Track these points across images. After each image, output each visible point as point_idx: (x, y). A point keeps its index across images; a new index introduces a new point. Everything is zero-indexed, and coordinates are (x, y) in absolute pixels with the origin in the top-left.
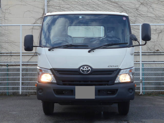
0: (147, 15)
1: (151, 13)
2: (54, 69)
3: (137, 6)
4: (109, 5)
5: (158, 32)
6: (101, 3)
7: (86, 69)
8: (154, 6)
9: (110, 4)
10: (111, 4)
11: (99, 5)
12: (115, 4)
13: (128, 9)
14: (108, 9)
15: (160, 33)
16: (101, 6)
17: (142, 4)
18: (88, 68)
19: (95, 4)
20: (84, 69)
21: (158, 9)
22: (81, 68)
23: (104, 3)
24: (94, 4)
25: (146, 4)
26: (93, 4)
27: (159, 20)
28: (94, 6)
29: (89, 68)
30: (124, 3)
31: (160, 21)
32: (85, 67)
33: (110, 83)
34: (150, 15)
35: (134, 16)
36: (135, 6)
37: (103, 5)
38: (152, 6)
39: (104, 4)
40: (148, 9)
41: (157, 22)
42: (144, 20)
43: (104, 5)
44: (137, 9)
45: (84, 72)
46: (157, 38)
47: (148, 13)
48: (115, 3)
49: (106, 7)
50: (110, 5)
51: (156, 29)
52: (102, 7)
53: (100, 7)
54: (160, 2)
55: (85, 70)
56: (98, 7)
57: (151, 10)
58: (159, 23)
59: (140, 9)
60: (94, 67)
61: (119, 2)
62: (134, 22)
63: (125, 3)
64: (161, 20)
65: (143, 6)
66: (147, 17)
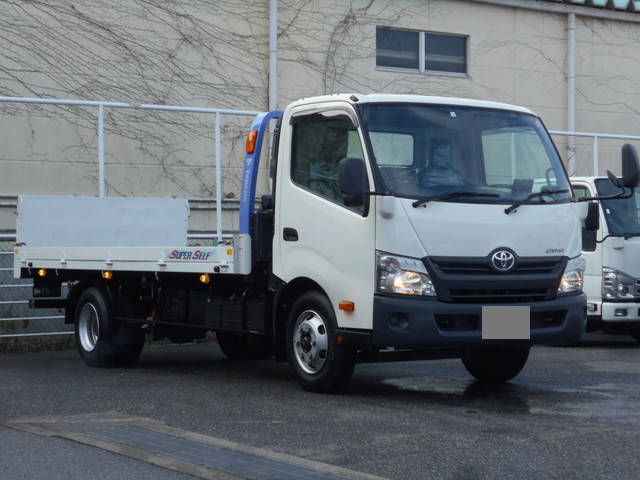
0: (200, 76)
1: (212, 71)
2: (430, 258)
3: (172, 45)
4: (82, 33)
5: (231, 135)
6: (59, 24)
7: (506, 259)
8: (221, 48)
9: (88, 31)
11: (52, 29)
12: (104, 33)
13: (144, 52)
14: (81, 47)
15: (238, 138)
16: (55, 34)
17: (185, 39)
18: (508, 255)
19: (39, 25)
20: (501, 259)
21: (231, 61)
22: (495, 256)
23: (67, 24)
24: (35, 24)
25: (199, 40)
26: (32, 26)
27: (235, 98)
28: (33, 31)
29: (511, 256)
30: (130, 31)
31: (239, 100)
32: (503, 253)
33: (548, 293)
34: (208, 78)
35: (162, 79)
36: (165, 43)
37: (62, 32)
38: (215, 48)
39: (67, 27)
40: (204, 57)
41: (230, 103)
42: (193, 94)
43: (68, 33)
44: (170, 56)
45: (501, 267)
46: (230, 156)
47: (205, 71)
48: (103, 28)
49: (73, 38)
50: (86, 34)
51: (226, 126)
52: (61, 38)
53: (54, 38)
54: (238, 39)
55: (504, 262)
56: (48, 36)
57: (213, 61)
58: (233, 106)
59: (180, 55)
60: (521, 253)
61: (117, 26)
62: (161, 99)
63: (133, 32)
64: (239, 96)
65: (189, 46)
66: (201, 83)
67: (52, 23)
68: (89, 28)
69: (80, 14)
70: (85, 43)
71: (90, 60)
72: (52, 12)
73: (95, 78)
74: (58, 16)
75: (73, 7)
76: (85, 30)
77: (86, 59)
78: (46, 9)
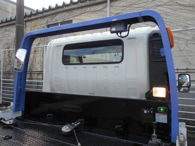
4: (181, 11)
6: (171, 10)
10: (184, 9)
11: (168, 13)
14: (180, 16)
16: (169, 14)
19: (163, 13)
37: (172, 13)
39: (174, 10)
43: (175, 12)
48: (190, 6)
49: (177, 14)
52: (172, 15)
67: (168, 11)
68: (184, 8)
69: (180, 4)
70: (182, 14)
71: (184, 20)
72: (168, 7)
73: (186, 26)
74: (171, 7)
75: (177, 3)
76: (182, 9)
77: (183, 20)
78: (166, 6)
